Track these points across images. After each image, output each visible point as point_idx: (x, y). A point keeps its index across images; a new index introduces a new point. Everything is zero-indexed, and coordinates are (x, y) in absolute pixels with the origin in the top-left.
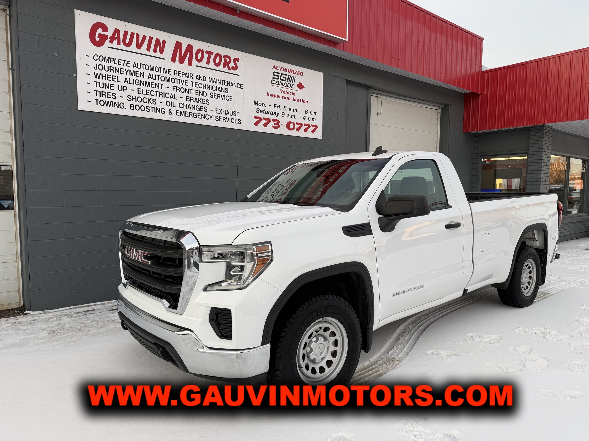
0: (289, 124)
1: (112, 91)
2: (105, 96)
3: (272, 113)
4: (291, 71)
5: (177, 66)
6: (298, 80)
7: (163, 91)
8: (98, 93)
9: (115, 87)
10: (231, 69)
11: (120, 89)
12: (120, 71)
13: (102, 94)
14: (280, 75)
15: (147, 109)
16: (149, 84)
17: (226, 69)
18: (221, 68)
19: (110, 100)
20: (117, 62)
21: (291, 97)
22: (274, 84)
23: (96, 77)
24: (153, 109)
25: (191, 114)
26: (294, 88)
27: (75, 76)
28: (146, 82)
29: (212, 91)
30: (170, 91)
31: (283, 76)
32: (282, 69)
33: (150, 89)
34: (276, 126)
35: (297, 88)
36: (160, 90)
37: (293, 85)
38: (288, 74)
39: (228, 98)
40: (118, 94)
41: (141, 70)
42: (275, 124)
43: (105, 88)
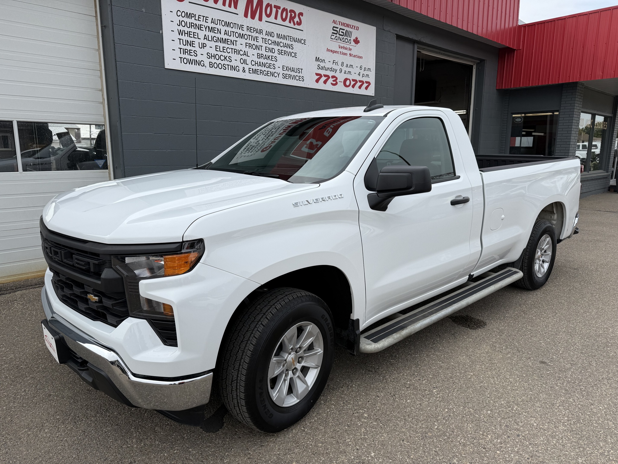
0: (346, 80)
1: (193, 49)
2: (188, 53)
3: (332, 70)
4: (348, 26)
5: (248, 22)
6: (355, 34)
7: (237, 48)
8: (182, 50)
9: (196, 45)
10: (296, 23)
11: (201, 47)
12: (200, 27)
13: (185, 51)
14: (338, 30)
15: (224, 67)
16: (225, 41)
17: (292, 25)
18: (287, 23)
19: (193, 58)
20: (197, 18)
21: (348, 52)
22: (333, 39)
23: (179, 35)
24: (229, 66)
25: (262, 72)
26: (350, 43)
27: (161, 33)
28: (222, 38)
29: (279, 48)
30: (243, 48)
31: (341, 30)
32: (341, 23)
33: (226, 46)
34: (335, 83)
35: (353, 43)
36: (234, 47)
37: (350, 40)
38: (346, 28)
39: (293, 55)
40: (199, 51)
41: (218, 26)
42: (333, 81)
43: (188, 46)
